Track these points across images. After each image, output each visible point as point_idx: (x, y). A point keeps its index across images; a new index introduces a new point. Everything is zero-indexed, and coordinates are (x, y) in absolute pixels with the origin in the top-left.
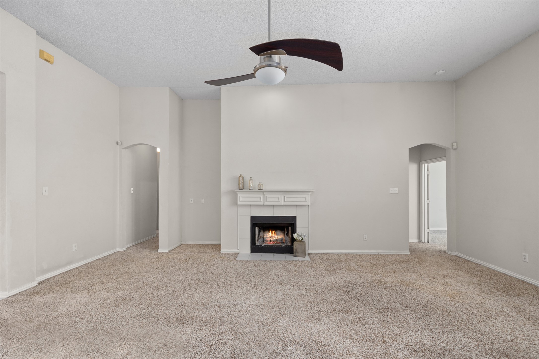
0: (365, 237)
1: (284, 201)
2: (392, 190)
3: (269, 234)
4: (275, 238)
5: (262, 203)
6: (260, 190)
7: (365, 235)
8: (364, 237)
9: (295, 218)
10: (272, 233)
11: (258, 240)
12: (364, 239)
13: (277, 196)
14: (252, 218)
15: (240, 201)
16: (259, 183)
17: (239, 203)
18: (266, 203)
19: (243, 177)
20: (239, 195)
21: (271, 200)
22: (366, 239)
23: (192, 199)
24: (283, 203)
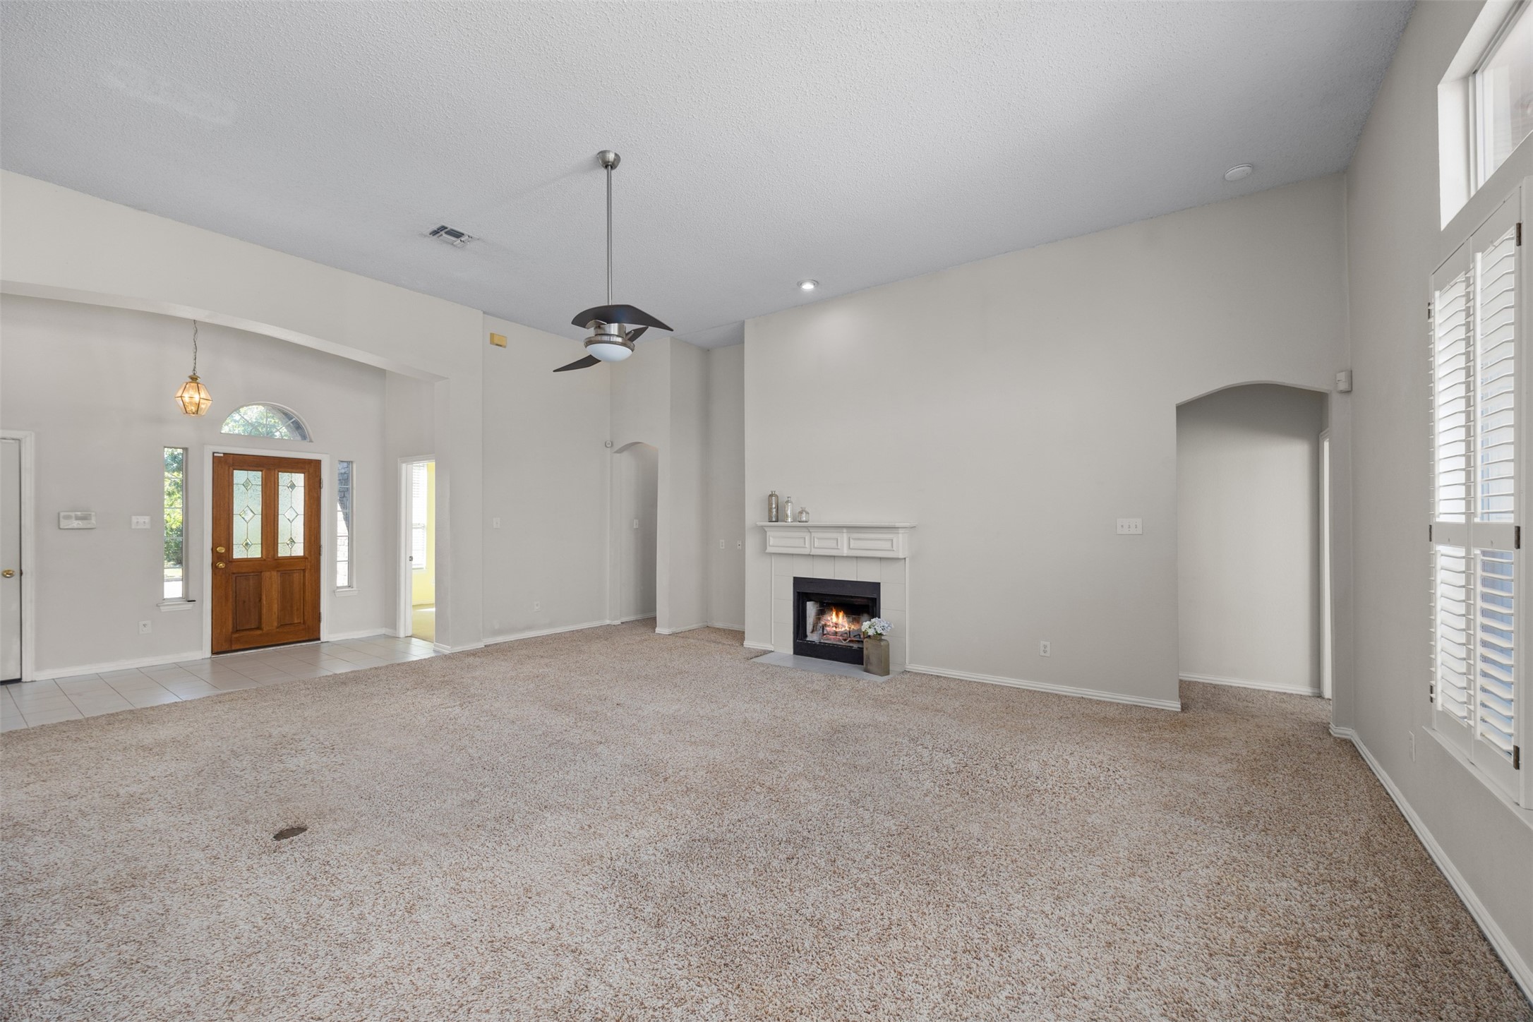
0: (1045, 647)
1: (849, 548)
2: (1122, 526)
3: (832, 619)
4: (843, 629)
5: (806, 551)
6: (802, 525)
7: (1043, 643)
8: (1042, 648)
9: (876, 586)
10: (837, 615)
11: (813, 631)
12: (1042, 654)
13: (834, 535)
14: (797, 581)
15: (770, 546)
16: (801, 509)
17: (769, 550)
18: (814, 552)
19: (777, 496)
20: (768, 534)
21: (821, 543)
22: (1048, 654)
23: (723, 541)
24: (845, 552)
